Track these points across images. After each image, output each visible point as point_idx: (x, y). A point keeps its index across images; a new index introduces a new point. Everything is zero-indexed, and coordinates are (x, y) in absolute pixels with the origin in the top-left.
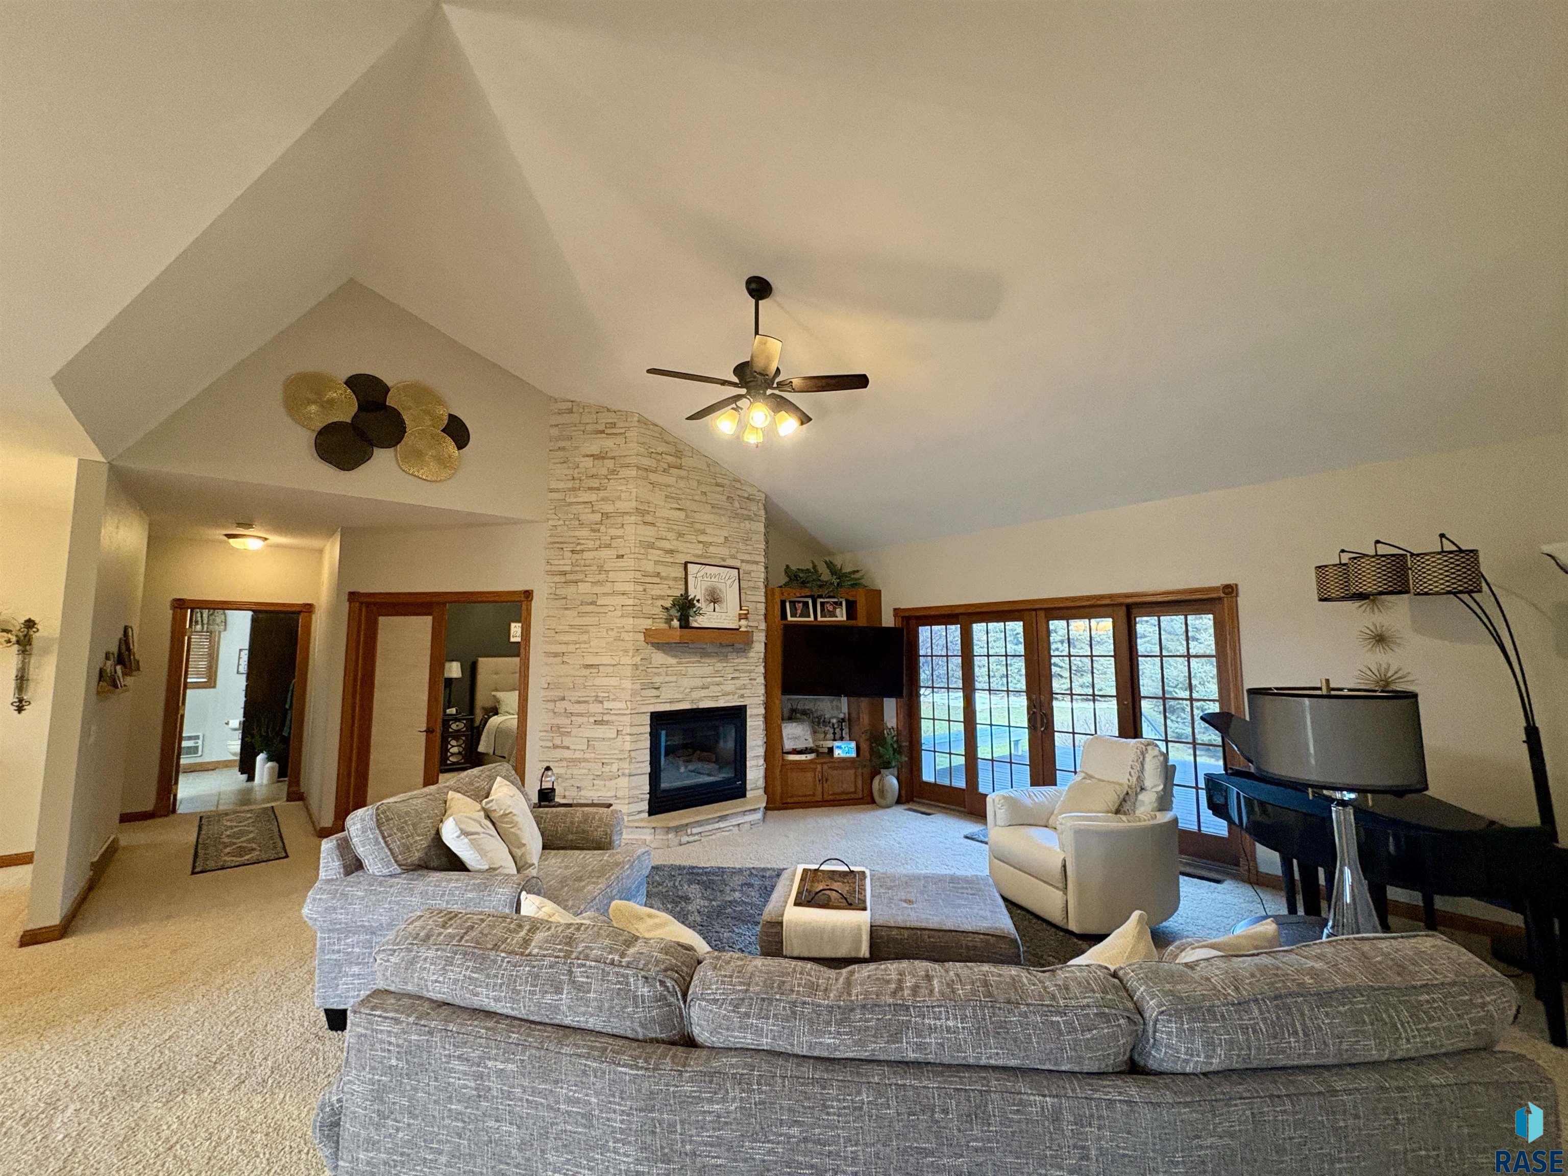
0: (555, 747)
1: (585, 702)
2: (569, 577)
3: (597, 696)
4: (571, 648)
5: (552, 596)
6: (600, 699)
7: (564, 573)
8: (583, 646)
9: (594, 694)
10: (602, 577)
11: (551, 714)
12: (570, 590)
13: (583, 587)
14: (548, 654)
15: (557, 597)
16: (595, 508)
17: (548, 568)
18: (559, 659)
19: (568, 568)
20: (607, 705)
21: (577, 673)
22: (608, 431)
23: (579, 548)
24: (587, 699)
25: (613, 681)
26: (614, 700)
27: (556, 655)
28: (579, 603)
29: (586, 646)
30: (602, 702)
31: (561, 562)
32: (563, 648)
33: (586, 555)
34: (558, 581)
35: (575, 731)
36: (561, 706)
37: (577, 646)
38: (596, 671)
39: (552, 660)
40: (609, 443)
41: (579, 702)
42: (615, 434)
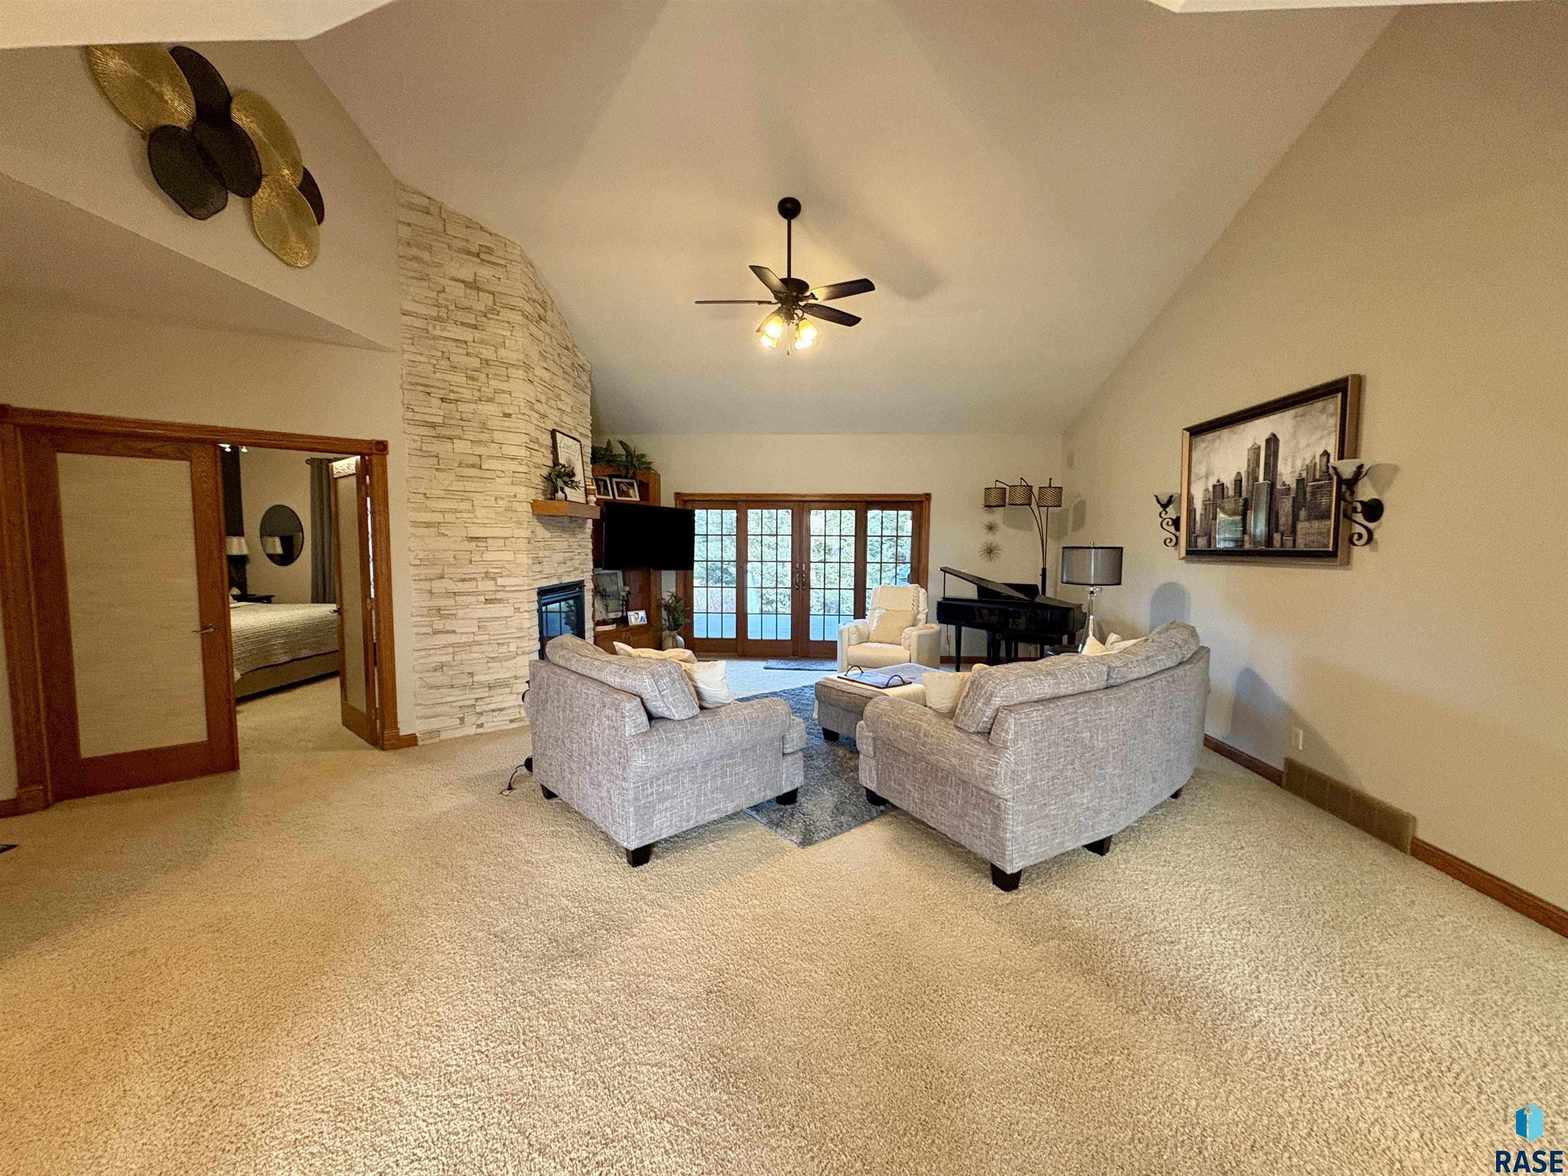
0: (436, 632)
1: (471, 579)
2: (440, 430)
3: (487, 573)
4: (449, 517)
5: (414, 452)
6: (492, 575)
7: (434, 426)
8: (465, 515)
9: (485, 570)
10: (485, 437)
11: (428, 595)
12: (443, 448)
13: (460, 446)
14: (415, 524)
15: (423, 453)
16: (471, 351)
17: (410, 415)
18: (433, 530)
19: (439, 420)
20: (500, 581)
21: (459, 548)
22: (483, 256)
23: (452, 396)
24: (474, 576)
25: (507, 556)
26: (508, 576)
27: (428, 525)
28: (456, 465)
29: (470, 515)
30: (494, 579)
31: (429, 410)
32: (438, 518)
33: (462, 407)
34: (426, 433)
35: (460, 613)
36: (438, 586)
37: (458, 515)
38: (484, 544)
39: (422, 531)
40: (485, 273)
41: (464, 580)
42: (493, 263)
